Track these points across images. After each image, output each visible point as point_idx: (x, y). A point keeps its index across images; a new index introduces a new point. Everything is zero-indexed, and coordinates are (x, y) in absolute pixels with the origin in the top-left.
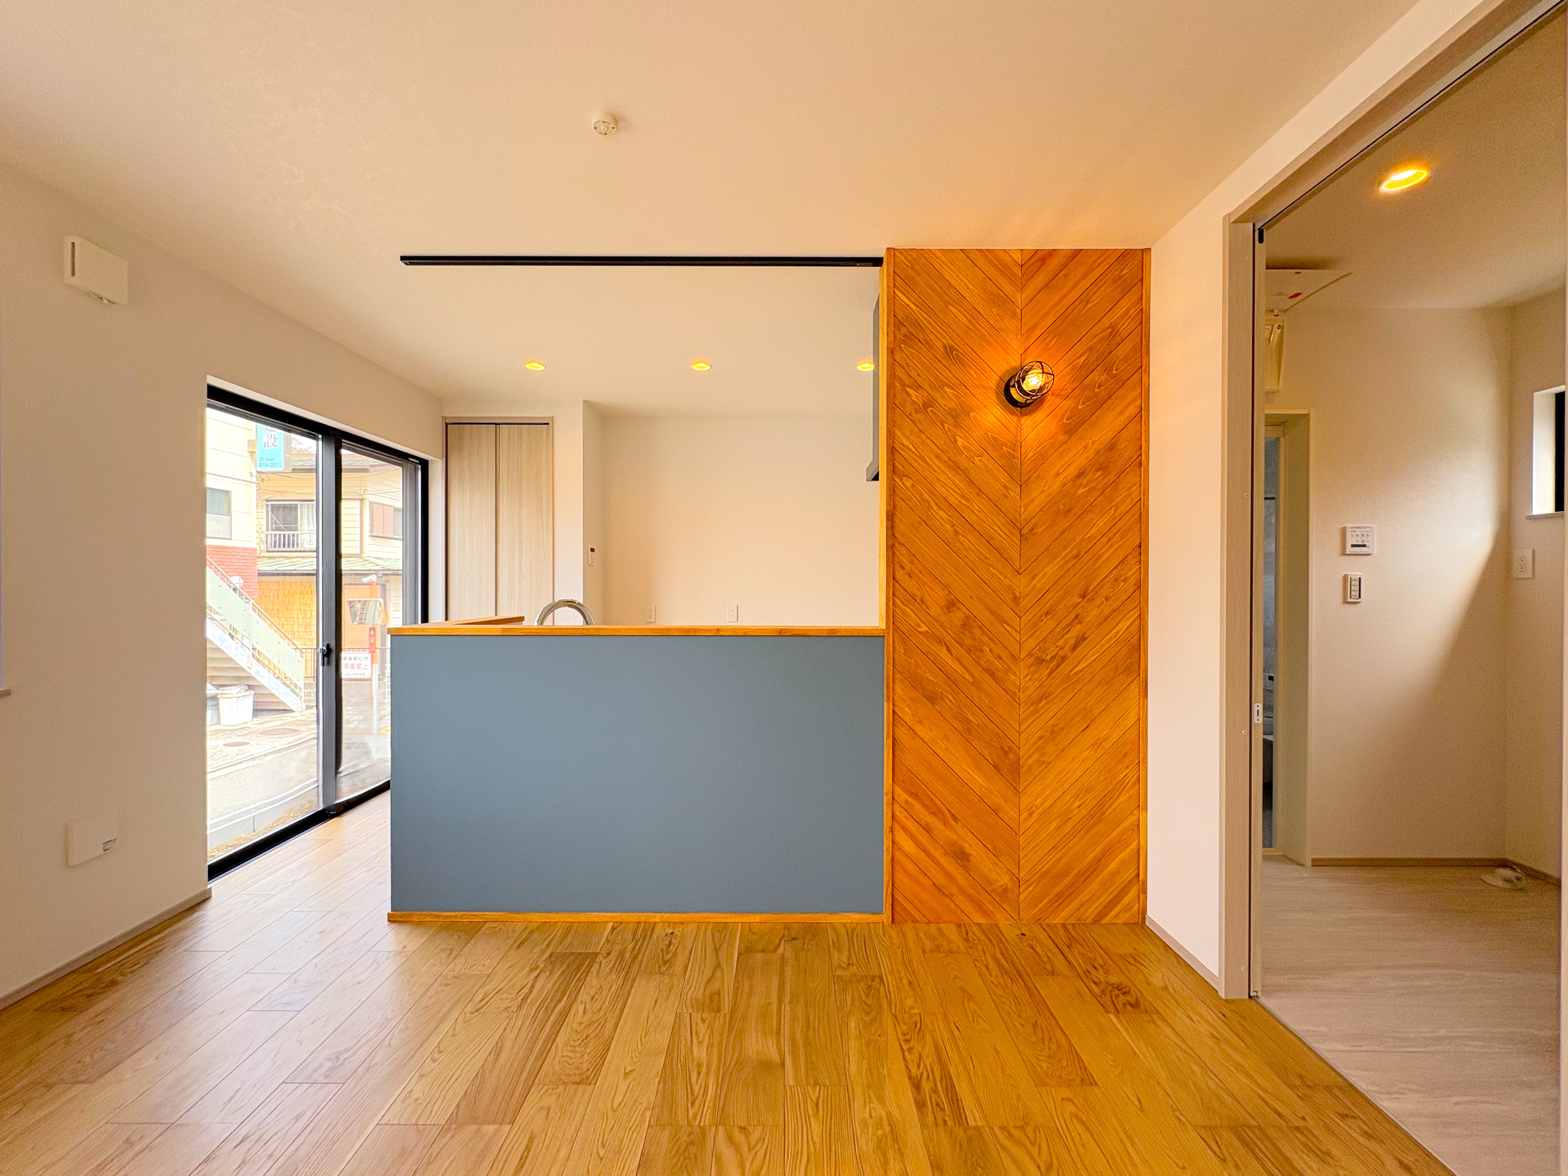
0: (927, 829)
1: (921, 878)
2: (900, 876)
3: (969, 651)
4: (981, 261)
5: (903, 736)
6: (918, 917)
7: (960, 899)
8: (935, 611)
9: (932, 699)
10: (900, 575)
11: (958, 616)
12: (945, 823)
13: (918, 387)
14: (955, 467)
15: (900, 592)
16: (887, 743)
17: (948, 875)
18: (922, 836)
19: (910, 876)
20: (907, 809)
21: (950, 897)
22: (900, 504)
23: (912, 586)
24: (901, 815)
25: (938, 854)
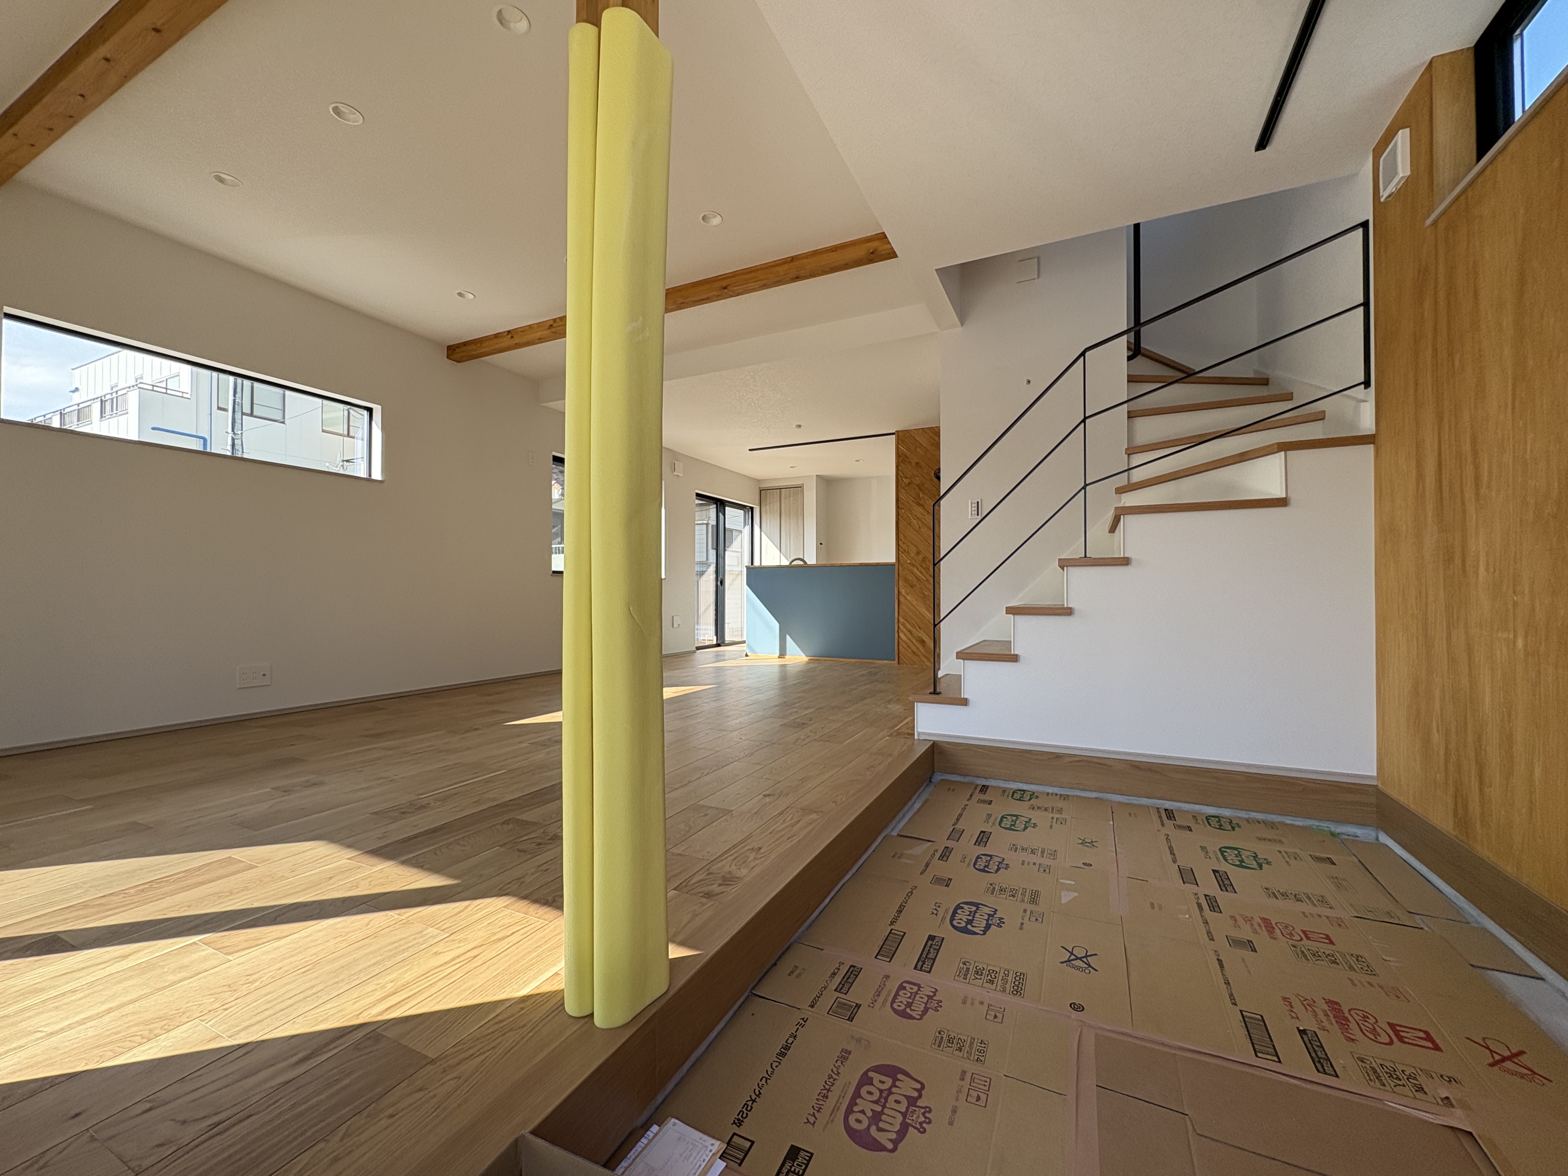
0: (910, 631)
1: (909, 650)
2: (901, 647)
3: (924, 569)
4: (928, 431)
5: (902, 599)
6: (907, 662)
7: (922, 657)
8: (912, 555)
9: (912, 586)
10: (900, 543)
11: (921, 557)
12: (917, 630)
13: (906, 478)
14: (920, 505)
15: (900, 548)
16: (896, 601)
17: (918, 648)
18: (908, 634)
19: (905, 649)
20: (903, 625)
21: (918, 656)
22: (900, 518)
23: (904, 547)
24: (901, 627)
25: (914, 641)
